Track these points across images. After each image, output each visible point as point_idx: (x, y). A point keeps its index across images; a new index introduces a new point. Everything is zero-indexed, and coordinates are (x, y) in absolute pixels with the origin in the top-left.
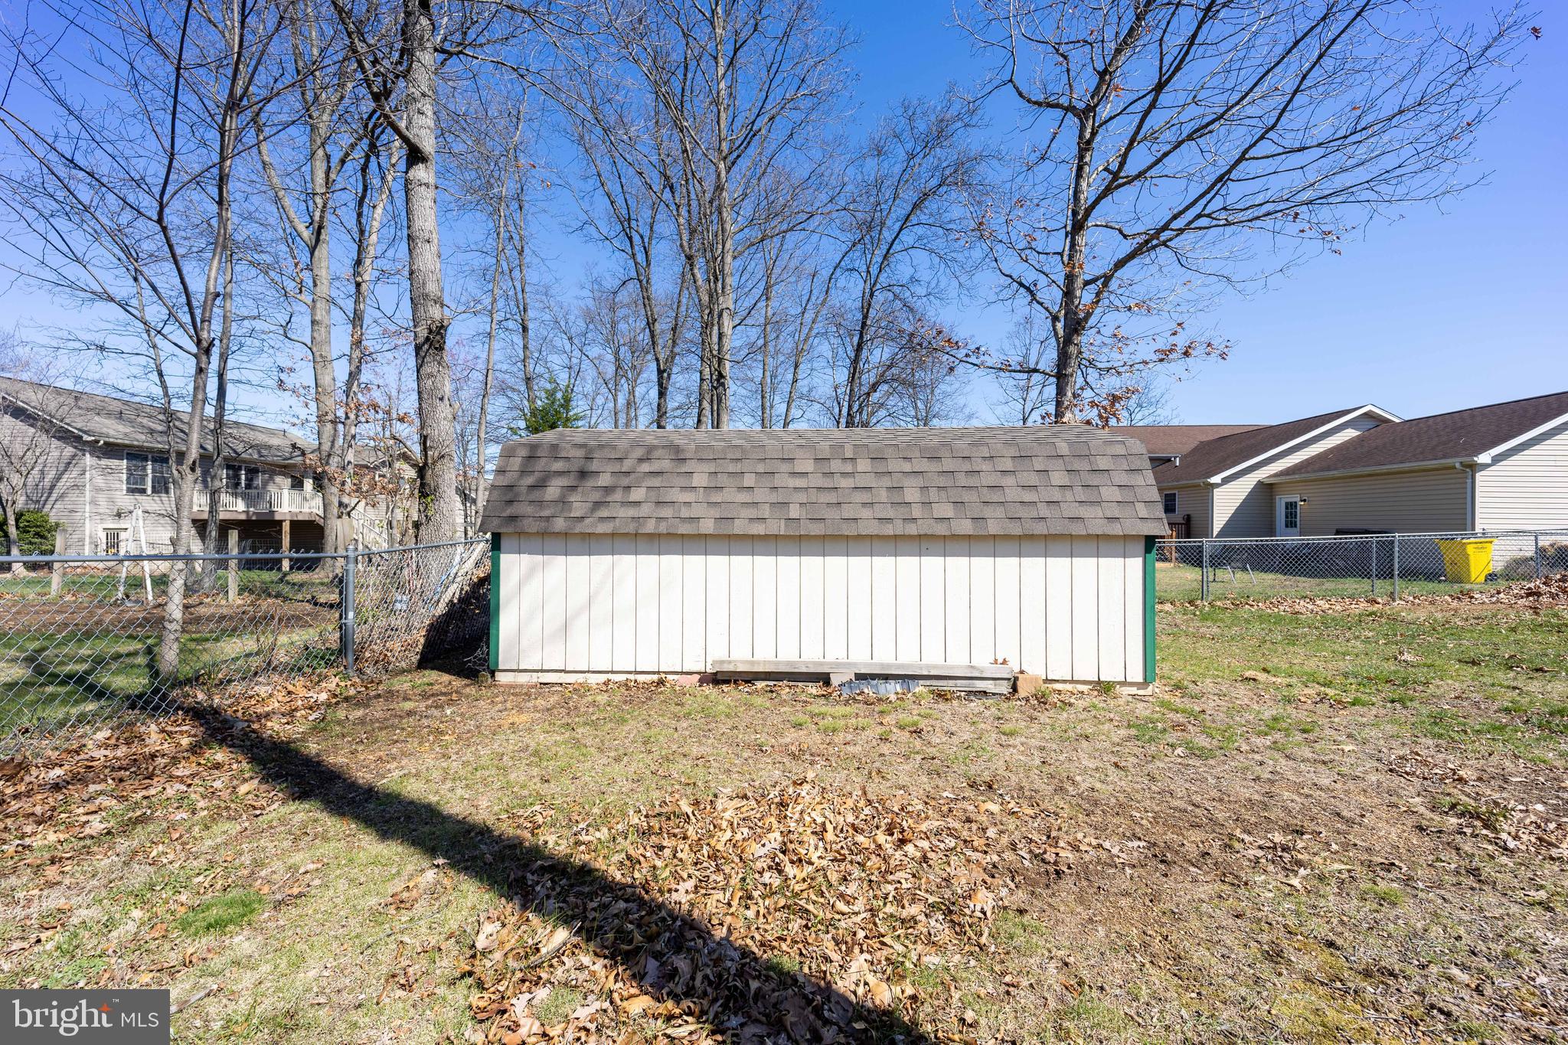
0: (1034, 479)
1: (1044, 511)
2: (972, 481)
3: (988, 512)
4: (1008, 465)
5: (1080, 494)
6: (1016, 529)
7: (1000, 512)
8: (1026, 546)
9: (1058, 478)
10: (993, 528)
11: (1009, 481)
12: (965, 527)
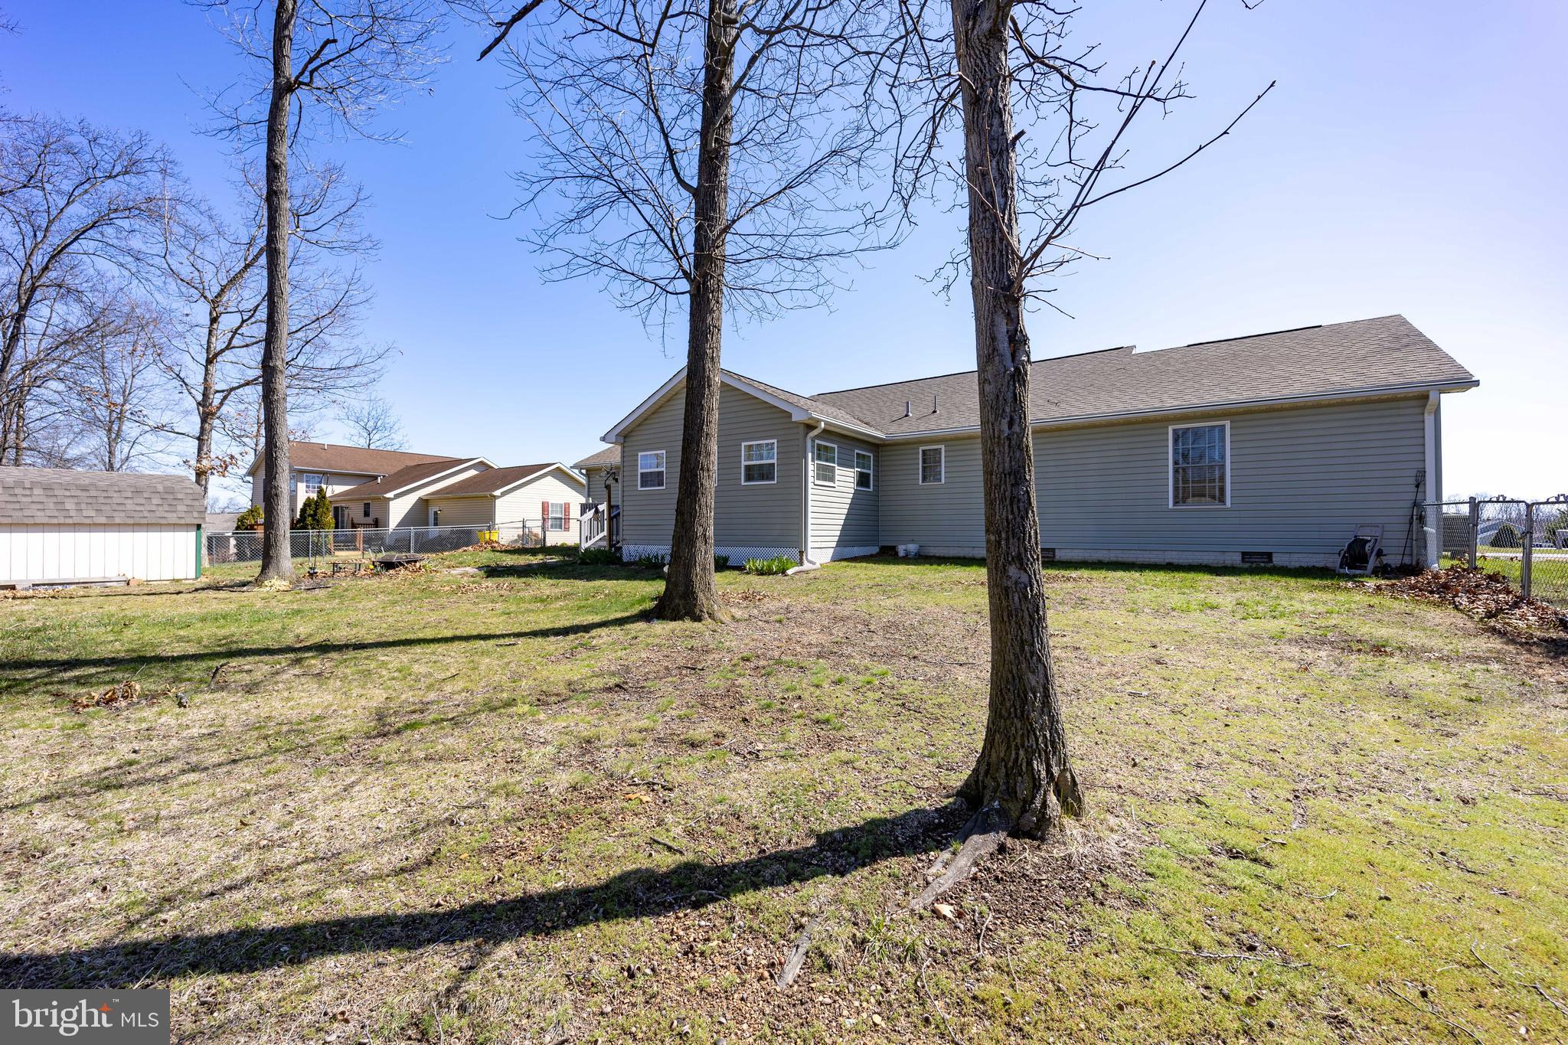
0: (143, 501)
1: (146, 514)
2: (107, 501)
3: (115, 514)
4: (129, 495)
5: (167, 508)
6: (131, 521)
7: (123, 514)
8: (136, 528)
9: (155, 501)
10: (117, 521)
11: (129, 501)
12: (103, 520)
